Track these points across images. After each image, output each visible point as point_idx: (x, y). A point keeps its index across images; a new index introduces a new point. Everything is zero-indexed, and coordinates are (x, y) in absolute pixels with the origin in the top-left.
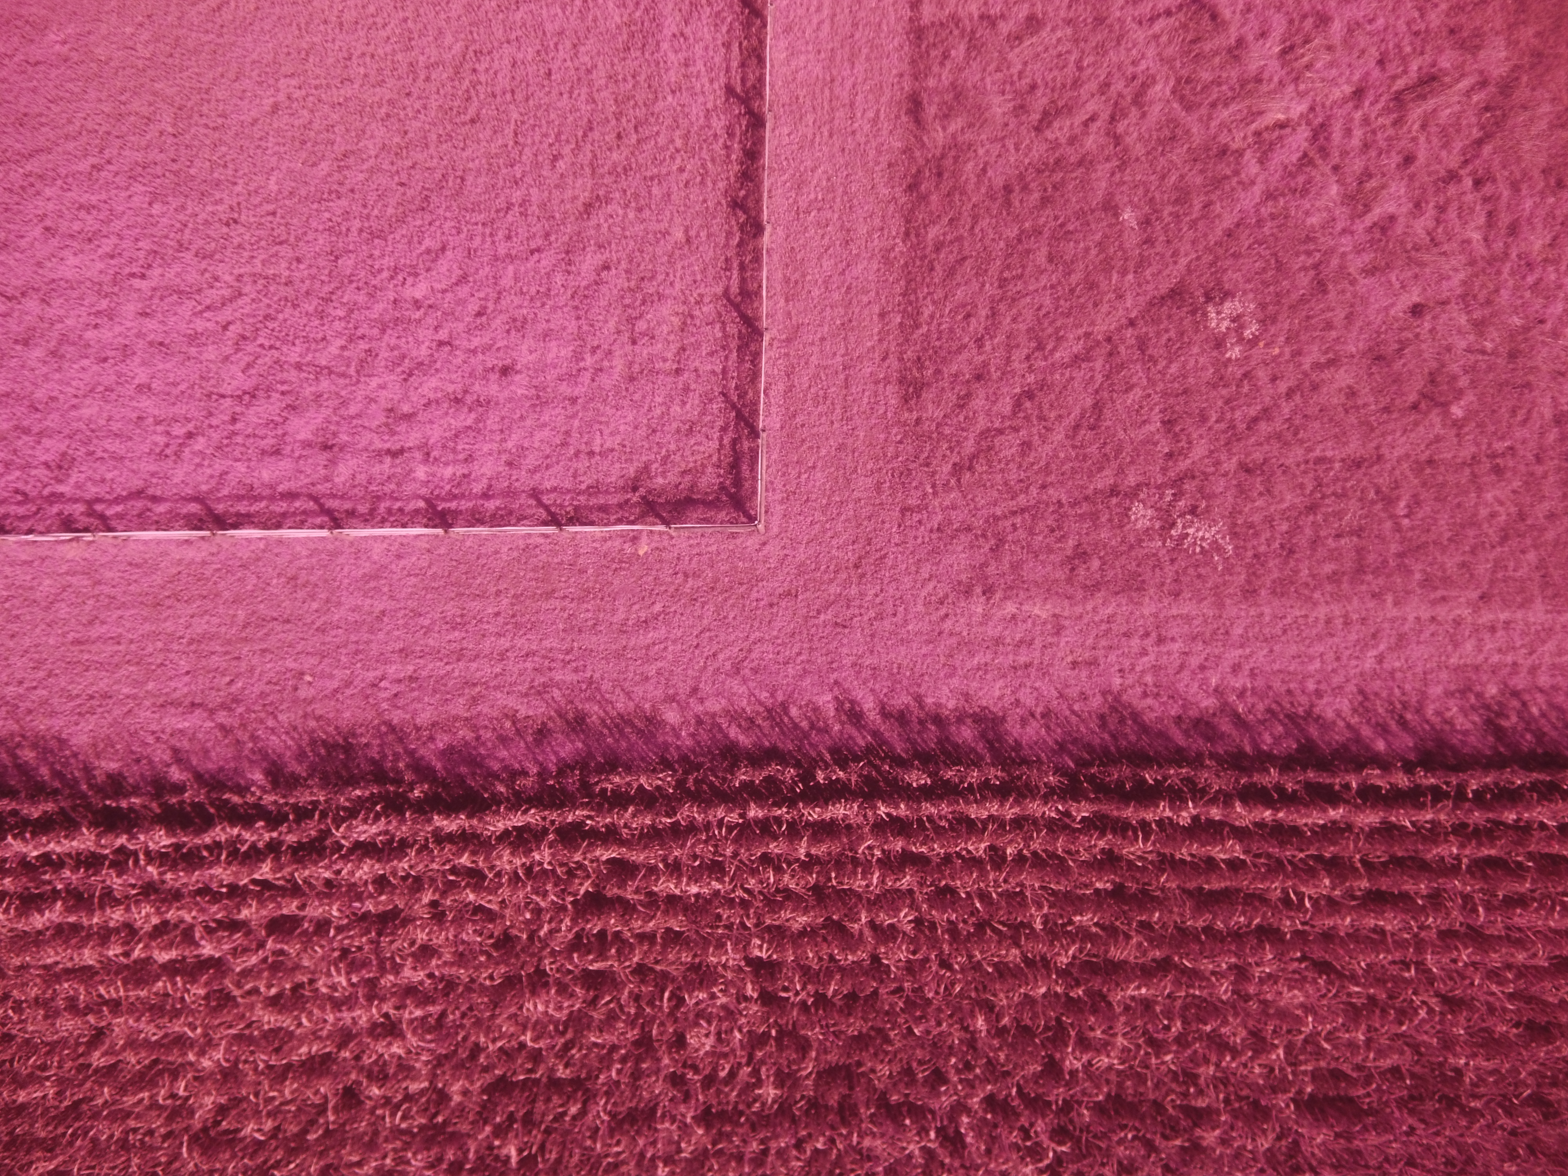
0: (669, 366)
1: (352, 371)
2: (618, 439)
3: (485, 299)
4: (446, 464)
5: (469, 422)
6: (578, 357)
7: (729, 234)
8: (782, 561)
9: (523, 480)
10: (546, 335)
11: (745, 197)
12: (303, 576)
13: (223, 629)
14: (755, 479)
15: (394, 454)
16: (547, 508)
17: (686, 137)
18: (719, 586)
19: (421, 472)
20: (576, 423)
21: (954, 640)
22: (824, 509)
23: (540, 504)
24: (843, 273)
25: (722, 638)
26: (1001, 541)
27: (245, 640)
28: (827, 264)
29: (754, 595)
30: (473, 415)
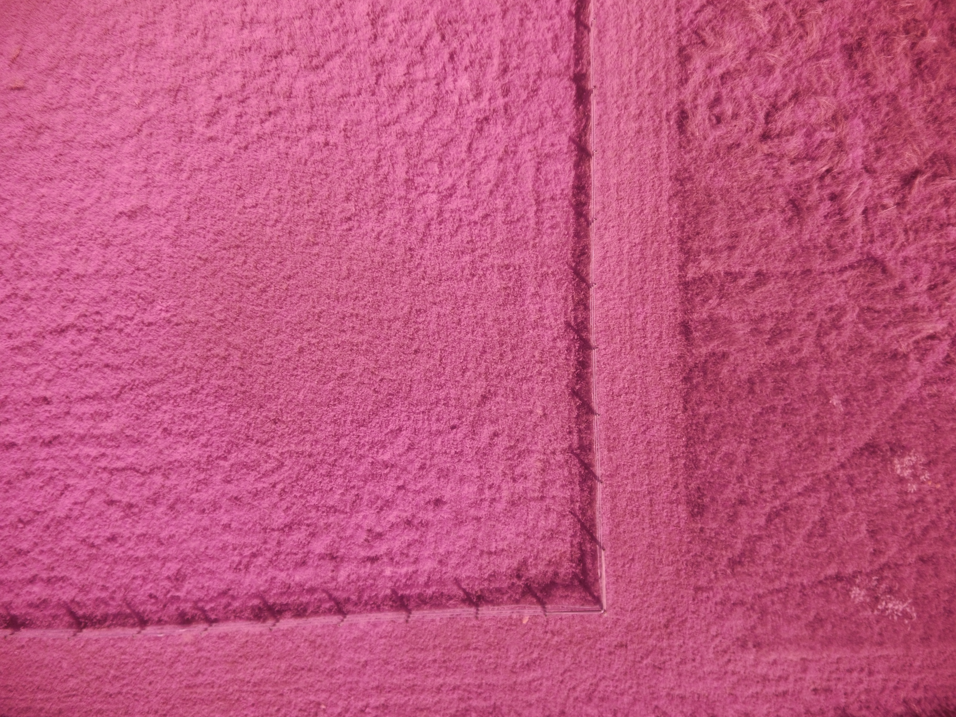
0: (536, 494)
1: (348, 510)
2: (506, 543)
3: (425, 458)
4: (403, 565)
5: (417, 537)
6: (481, 491)
7: (571, 410)
8: (616, 622)
9: (450, 572)
10: (462, 480)
11: (580, 389)
12: (319, 640)
13: (273, 676)
14: (595, 569)
15: (373, 560)
16: (464, 590)
17: (542, 353)
18: (574, 640)
19: (388, 571)
20: (480, 534)
21: (735, 678)
22: (642, 588)
23: (460, 587)
24: (644, 432)
25: (578, 677)
26: (764, 612)
27: (286, 682)
28: (634, 427)
29: (598, 646)
30: (419, 533)
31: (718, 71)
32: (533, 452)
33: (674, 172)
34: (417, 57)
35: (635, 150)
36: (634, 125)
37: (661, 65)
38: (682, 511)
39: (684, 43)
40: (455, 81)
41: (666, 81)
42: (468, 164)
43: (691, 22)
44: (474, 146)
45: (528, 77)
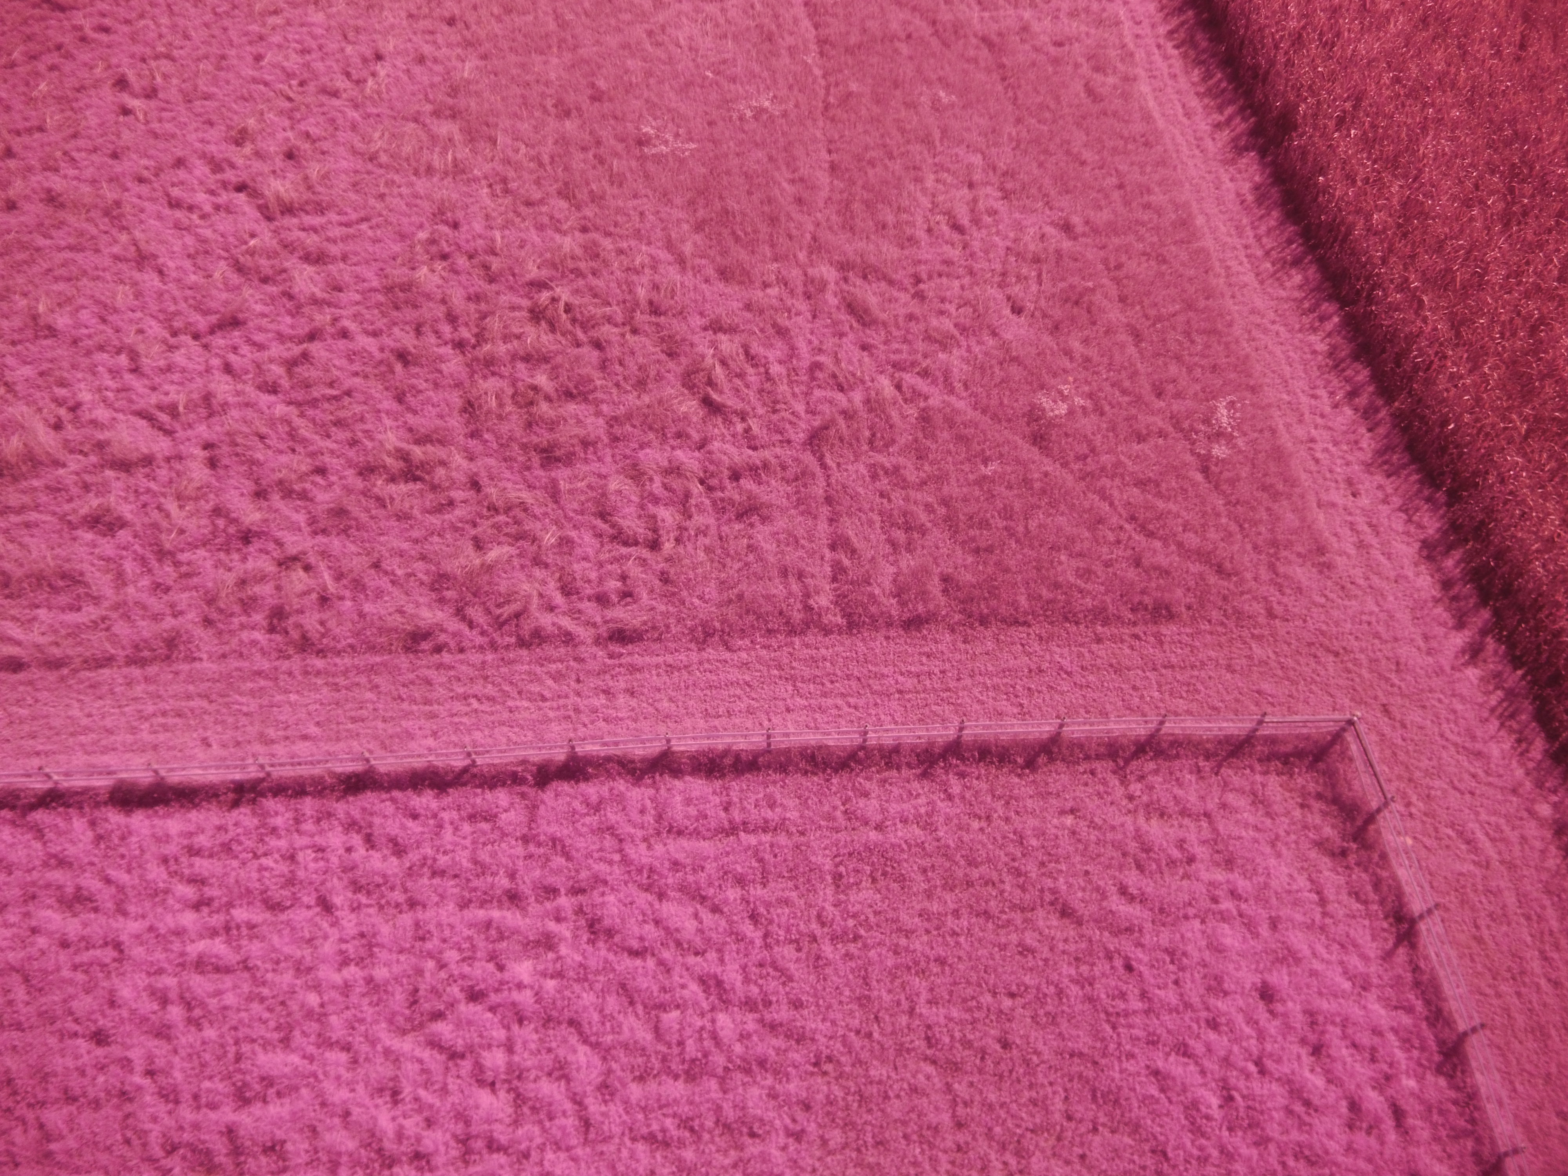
0: (1205, 825)
2: (1296, 874)
3: (1197, 1021)
5: (1338, 1033)
7: (1058, 771)
9: (1378, 970)
10: (1216, 949)
11: (1021, 756)
16: (1395, 946)
17: (974, 816)
20: (1298, 918)
21: (1374, 578)
22: (1294, 682)
23: (1393, 952)
25: (1455, 770)
26: (1275, 544)
28: (1064, 686)
29: (1400, 742)
30: (1329, 1028)
31: (559, 599)
32: (1137, 830)
33: (693, 646)
34: (466, 1065)
35: (658, 696)
36: (622, 700)
37: (538, 670)
38: (1169, 630)
39: (513, 640)
40: (520, 986)
41: (561, 661)
42: (667, 955)
43: (483, 633)
44: (635, 944)
45: (530, 856)
